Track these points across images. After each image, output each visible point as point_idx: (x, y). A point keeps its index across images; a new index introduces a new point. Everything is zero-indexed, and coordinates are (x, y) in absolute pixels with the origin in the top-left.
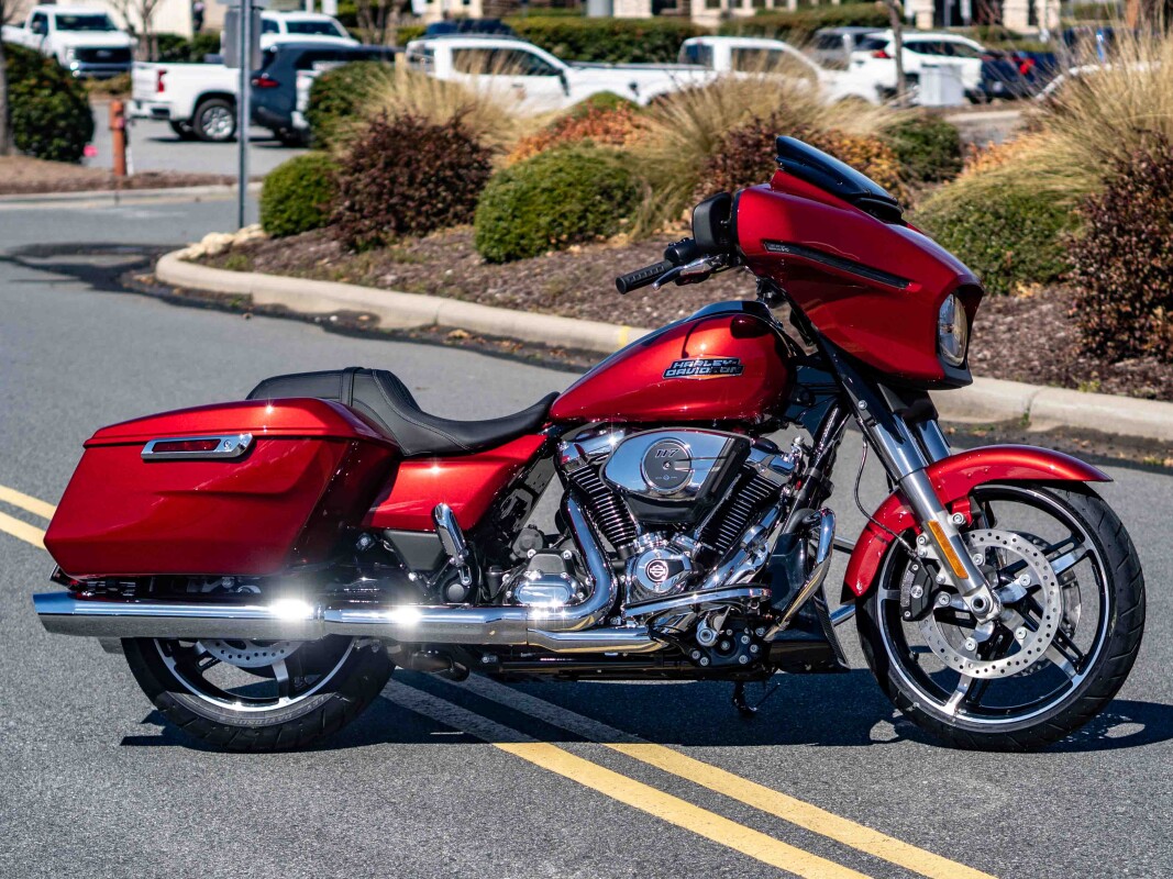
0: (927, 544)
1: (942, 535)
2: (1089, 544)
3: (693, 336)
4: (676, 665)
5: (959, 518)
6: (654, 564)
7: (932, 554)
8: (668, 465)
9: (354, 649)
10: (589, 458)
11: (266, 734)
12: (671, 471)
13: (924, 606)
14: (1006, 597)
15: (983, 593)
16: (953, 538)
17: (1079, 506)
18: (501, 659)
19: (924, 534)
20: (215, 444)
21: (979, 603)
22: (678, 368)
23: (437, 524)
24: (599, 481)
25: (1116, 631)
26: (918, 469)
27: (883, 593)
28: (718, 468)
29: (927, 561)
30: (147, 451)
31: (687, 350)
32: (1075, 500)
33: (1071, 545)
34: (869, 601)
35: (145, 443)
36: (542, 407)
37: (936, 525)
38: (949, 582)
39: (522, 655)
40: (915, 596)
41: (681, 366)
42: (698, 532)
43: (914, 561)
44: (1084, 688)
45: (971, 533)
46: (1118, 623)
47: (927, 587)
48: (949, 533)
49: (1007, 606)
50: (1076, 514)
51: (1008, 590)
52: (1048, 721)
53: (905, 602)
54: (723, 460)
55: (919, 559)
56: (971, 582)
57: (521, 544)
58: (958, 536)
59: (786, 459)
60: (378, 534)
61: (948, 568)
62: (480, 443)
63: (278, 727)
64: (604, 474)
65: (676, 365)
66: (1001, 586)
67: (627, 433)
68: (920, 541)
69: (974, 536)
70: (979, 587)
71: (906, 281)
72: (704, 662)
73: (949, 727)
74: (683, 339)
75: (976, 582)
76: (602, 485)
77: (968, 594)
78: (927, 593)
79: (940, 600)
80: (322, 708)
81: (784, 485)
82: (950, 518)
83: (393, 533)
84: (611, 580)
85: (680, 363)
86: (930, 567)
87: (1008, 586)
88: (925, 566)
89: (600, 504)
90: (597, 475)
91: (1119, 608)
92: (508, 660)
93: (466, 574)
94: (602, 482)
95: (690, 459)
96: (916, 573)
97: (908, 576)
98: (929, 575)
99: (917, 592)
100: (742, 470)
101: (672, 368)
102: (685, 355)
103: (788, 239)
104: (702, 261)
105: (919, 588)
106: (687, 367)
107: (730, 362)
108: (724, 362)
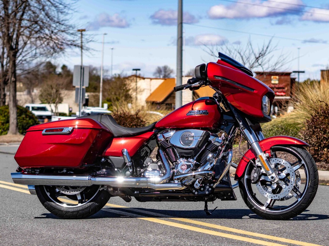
0: (258, 162)
1: (263, 159)
2: (303, 162)
3: (195, 104)
4: (188, 194)
5: (267, 155)
6: (183, 165)
7: (259, 164)
8: (187, 138)
9: (100, 190)
10: (166, 138)
11: (74, 213)
12: (188, 140)
13: (257, 179)
14: (280, 177)
15: (274, 175)
16: (265, 160)
17: (300, 152)
18: (140, 192)
19: (258, 159)
20: (62, 130)
21: (272, 177)
22: (190, 113)
23: (123, 155)
25: (310, 186)
26: (256, 141)
27: (246, 177)
28: (201, 139)
29: (258, 167)
30: (44, 132)
31: (193, 108)
32: (299, 150)
33: (298, 163)
34: (242, 178)
35: (43, 130)
36: (153, 124)
37: (261, 156)
38: (264, 172)
39: (146, 191)
40: (255, 176)
41: (191, 112)
42: (195, 158)
43: (255, 167)
44: (302, 202)
45: (271, 159)
46: (311, 183)
47: (258, 174)
48: (265, 159)
49: (281, 179)
50: (299, 154)
51: (281, 175)
52: (291, 211)
53: (252, 178)
54: (202, 137)
55: (256, 166)
56: (270, 172)
57: (146, 162)
58: (267, 159)
59: (220, 139)
60: (107, 158)
61: (264, 168)
62: (136, 133)
63: (78, 211)
64: (170, 142)
66: (279, 174)
67: (176, 131)
68: (256, 161)
69: (271, 160)
70: (272, 173)
71: (254, 90)
72: (196, 193)
73: (264, 213)
74: (192, 105)
75: (272, 172)
76: (169, 145)
77: (270, 175)
78: (258, 176)
79: (262, 178)
80: (90, 206)
81: (219, 146)
82: (265, 155)
83: (111, 157)
84: (171, 171)
85: (191, 111)
86: (259, 168)
87: (281, 174)
88: (258, 168)
89: (168, 151)
90: (168, 143)
91: (311, 179)
92: (142, 193)
93: (131, 169)
95: (193, 137)
96: (255, 170)
97: (253, 171)
98: (259, 171)
99: (256, 175)
100: (208, 141)
101: (189, 113)
102: (192, 109)
103: (221, 76)
104: (197, 83)
105: (256, 174)
106: (193, 112)
107: (205, 111)
108: (203, 111)
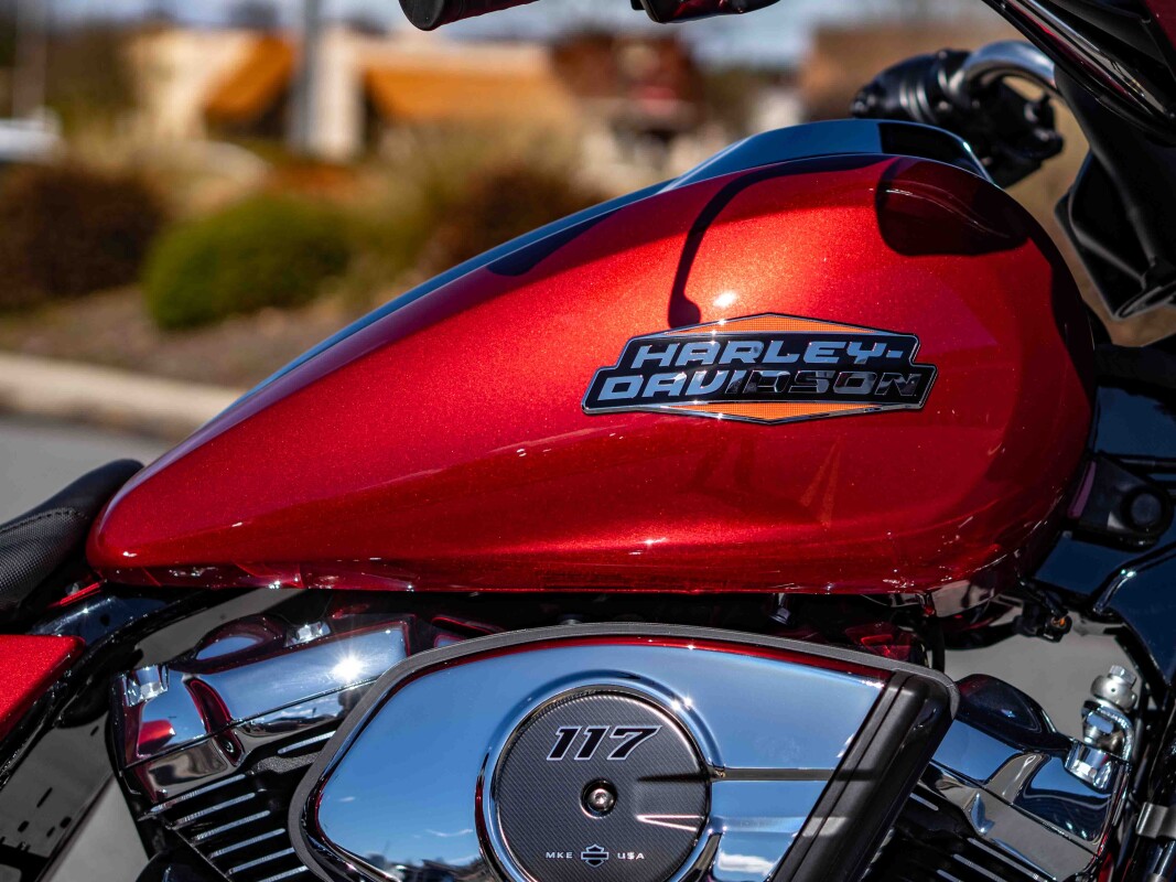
3: (713, 235)
8: (601, 797)
10: (251, 743)
12: (618, 828)
22: (650, 369)
24: (284, 841)
28: (834, 825)
31: (691, 293)
36: (62, 518)
41: (665, 358)
59: (1082, 769)
64: (312, 828)
65: (644, 354)
67: (413, 646)
74: (673, 250)
76: (293, 861)
85: (659, 346)
90: (280, 818)
94: (298, 846)
95: (704, 776)
101: (625, 368)
102: (683, 312)
106: (692, 367)
107: (878, 350)
108: (854, 349)
